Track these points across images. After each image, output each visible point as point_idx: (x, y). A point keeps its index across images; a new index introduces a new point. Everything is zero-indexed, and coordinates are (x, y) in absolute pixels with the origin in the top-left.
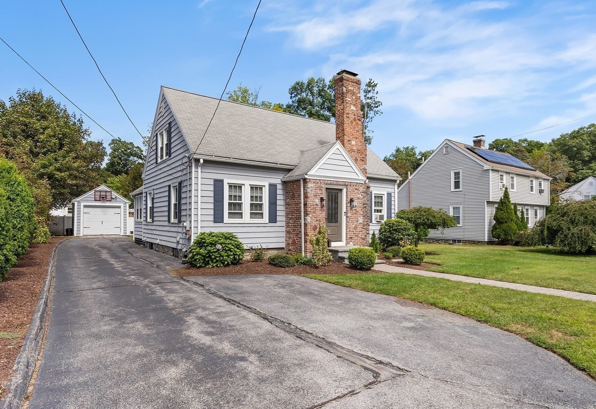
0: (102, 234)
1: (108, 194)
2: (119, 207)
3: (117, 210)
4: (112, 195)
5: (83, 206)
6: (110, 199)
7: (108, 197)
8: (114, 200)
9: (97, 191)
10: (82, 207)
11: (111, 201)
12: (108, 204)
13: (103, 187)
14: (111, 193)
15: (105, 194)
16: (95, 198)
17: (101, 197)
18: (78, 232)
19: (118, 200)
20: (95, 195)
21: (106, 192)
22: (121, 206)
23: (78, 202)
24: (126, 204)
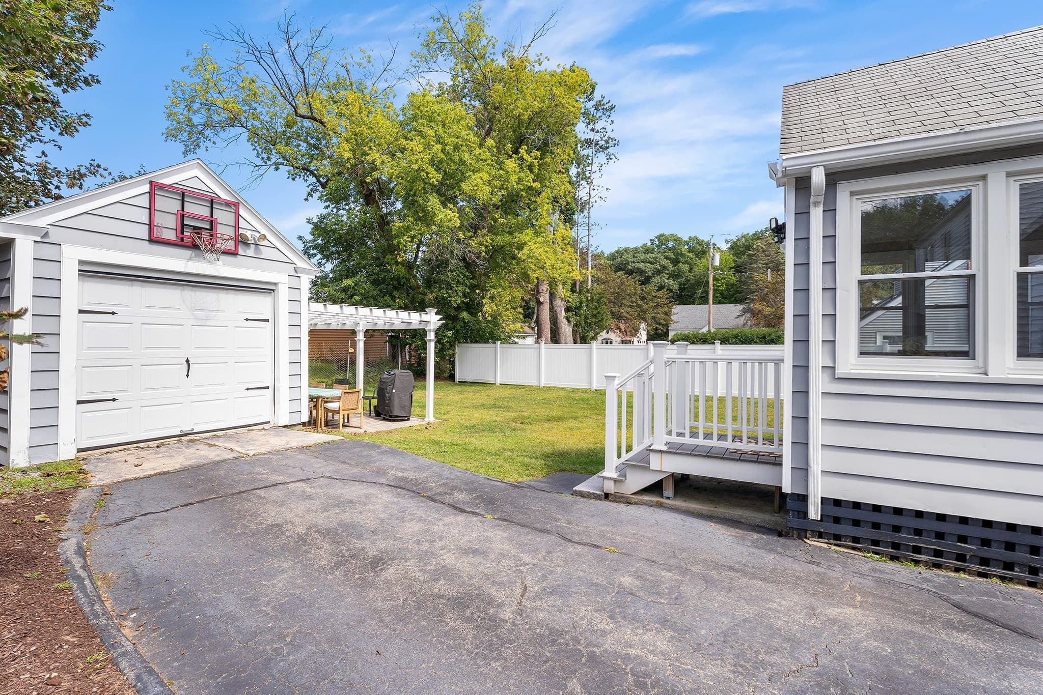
0: (187, 429)
1: (223, 216)
2: (268, 289)
3: (259, 304)
4: (242, 223)
5: (76, 267)
6: (230, 245)
7: (220, 230)
8: (251, 251)
9: (162, 187)
10: (69, 272)
11: (234, 253)
12: (222, 268)
13: (197, 172)
14: (237, 216)
15: (204, 212)
16: (151, 225)
17: (183, 225)
18: (42, 437)
19: (266, 252)
20: (151, 209)
21: (212, 202)
22: (275, 284)
23: (42, 237)
24: (299, 275)
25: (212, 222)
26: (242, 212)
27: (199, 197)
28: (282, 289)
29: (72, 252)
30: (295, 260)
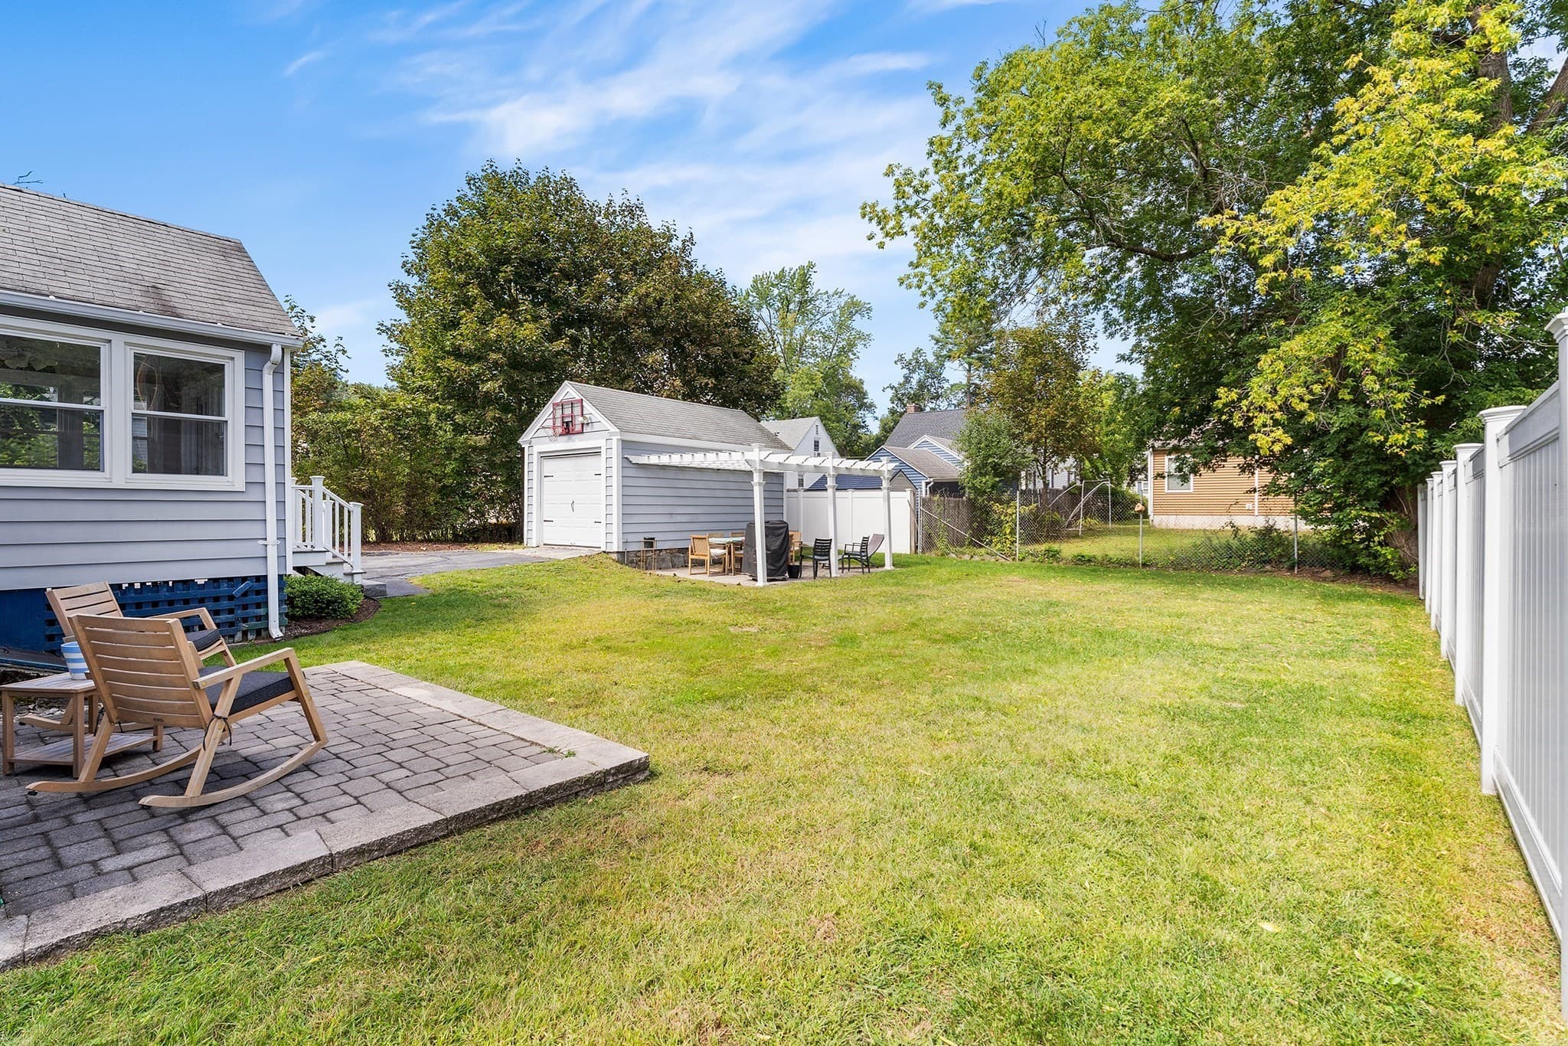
0: (573, 543)
1: (576, 411)
4: (584, 411)
5: (537, 456)
6: (580, 428)
7: (576, 421)
8: (588, 429)
9: (557, 405)
11: (581, 432)
13: (568, 389)
14: (582, 406)
16: (554, 427)
17: (563, 422)
19: (595, 427)
20: (554, 418)
21: (573, 404)
22: (599, 448)
23: (530, 443)
24: (612, 438)
25: (572, 416)
26: (584, 403)
27: (568, 403)
28: (603, 450)
29: (537, 449)
30: (609, 427)
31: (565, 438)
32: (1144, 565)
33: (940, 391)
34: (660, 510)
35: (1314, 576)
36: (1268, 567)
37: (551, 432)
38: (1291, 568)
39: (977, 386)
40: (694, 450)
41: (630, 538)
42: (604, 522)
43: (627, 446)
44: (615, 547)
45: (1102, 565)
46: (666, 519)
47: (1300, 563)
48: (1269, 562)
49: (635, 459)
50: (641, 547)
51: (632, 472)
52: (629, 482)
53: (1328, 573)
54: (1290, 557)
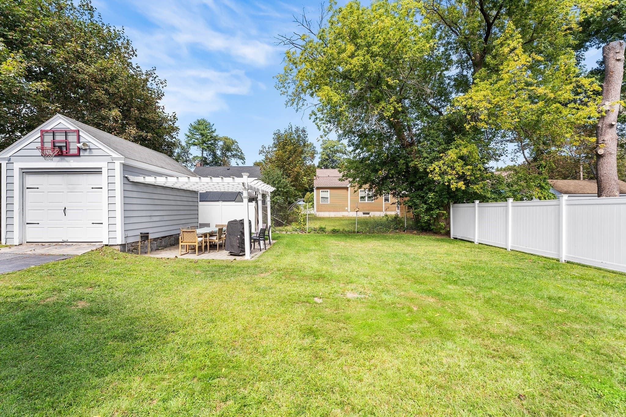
0: (65, 240)
1: (71, 138)
2: (97, 171)
4: (82, 139)
5: (19, 171)
6: (76, 151)
7: (71, 146)
8: (87, 153)
9: (45, 131)
10: (17, 173)
11: (78, 155)
12: (73, 163)
13: (60, 119)
14: (79, 136)
15: (63, 138)
16: (43, 149)
17: (54, 146)
19: (95, 152)
20: (42, 142)
21: (66, 133)
22: (101, 168)
23: (9, 161)
24: (114, 161)
25: (66, 142)
26: (81, 134)
27: (60, 131)
28: (104, 171)
29: (17, 166)
30: (111, 153)
31: (58, 159)
32: (358, 232)
33: (188, 159)
34: (144, 213)
35: (411, 233)
36: (397, 231)
37: (39, 153)
38: (404, 231)
39: (206, 158)
40: (161, 175)
41: (130, 233)
42: (106, 223)
43: (126, 168)
44: (119, 240)
45: (343, 233)
46: (148, 219)
47: (407, 229)
48: (397, 229)
49: (132, 178)
50: (138, 239)
51: (129, 187)
52: (129, 194)
53: (415, 232)
54: (403, 227)
